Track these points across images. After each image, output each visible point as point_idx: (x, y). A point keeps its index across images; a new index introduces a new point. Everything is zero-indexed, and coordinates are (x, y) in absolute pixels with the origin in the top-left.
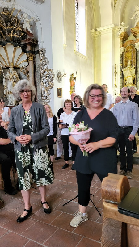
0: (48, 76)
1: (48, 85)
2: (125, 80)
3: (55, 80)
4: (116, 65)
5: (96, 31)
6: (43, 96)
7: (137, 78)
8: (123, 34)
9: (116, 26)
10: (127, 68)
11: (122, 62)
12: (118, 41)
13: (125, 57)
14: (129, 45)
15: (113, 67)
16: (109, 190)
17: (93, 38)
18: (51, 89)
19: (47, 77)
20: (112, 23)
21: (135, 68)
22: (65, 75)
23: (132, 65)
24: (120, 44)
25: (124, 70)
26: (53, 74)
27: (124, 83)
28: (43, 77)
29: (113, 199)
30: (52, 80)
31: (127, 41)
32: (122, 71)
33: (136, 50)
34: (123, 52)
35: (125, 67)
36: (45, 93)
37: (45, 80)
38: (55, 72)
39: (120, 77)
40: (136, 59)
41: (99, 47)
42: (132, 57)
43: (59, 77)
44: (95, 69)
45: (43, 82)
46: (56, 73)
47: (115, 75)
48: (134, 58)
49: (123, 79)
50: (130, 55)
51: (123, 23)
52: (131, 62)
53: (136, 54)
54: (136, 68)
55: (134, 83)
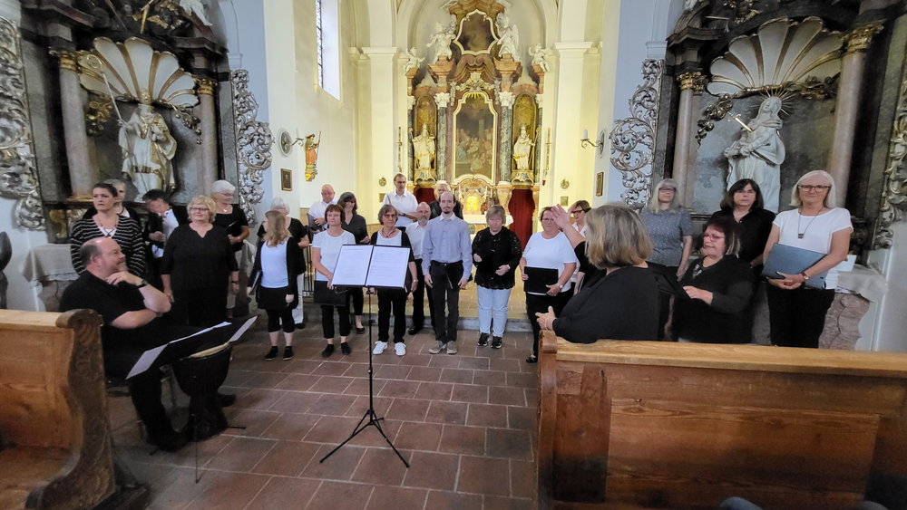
0: (256, 137)
1: (255, 161)
2: (416, 160)
3: (275, 149)
4: (400, 128)
5: (361, 52)
6: (243, 184)
7: (439, 159)
9: (400, 51)
10: (420, 137)
12: (405, 85)
13: (418, 117)
14: (424, 93)
15: (395, 131)
17: (353, 64)
18: (263, 169)
19: (252, 140)
20: (394, 45)
21: (434, 140)
24: (408, 90)
25: (416, 142)
26: (270, 136)
27: (414, 166)
28: (243, 140)
30: (267, 150)
31: (421, 85)
32: (411, 142)
33: (437, 106)
34: (413, 106)
35: (418, 136)
36: (249, 177)
37: (248, 148)
38: (275, 131)
40: (437, 124)
41: (367, 87)
42: (430, 118)
43: (286, 143)
45: (243, 151)
46: (276, 136)
47: (399, 149)
48: (434, 122)
49: (414, 158)
50: (425, 114)
51: (413, 50)
52: (428, 127)
53: (437, 114)
54: (436, 140)
55: (432, 167)
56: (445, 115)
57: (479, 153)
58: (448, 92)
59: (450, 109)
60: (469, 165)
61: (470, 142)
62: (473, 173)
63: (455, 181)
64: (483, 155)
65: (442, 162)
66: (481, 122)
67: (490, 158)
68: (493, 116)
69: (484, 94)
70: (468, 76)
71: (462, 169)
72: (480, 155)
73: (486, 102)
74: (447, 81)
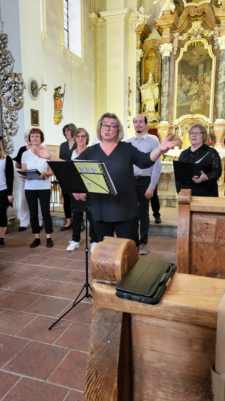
0: (13, 85)
1: (13, 103)
2: (143, 105)
3: (26, 94)
4: (129, 78)
5: (99, 16)
7: (162, 103)
8: (142, 27)
9: (131, 11)
10: (146, 85)
11: (139, 75)
12: (134, 39)
13: (145, 67)
14: (150, 46)
15: (125, 81)
16: (103, 262)
17: (93, 27)
18: (18, 109)
19: (11, 88)
20: (125, 6)
21: (158, 86)
22: (44, 87)
23: (154, 80)
24: (137, 44)
25: (143, 89)
26: (22, 83)
27: (141, 109)
28: (5, 88)
29: (110, 277)
30: (20, 95)
31: (148, 39)
32: (139, 89)
33: (161, 56)
34: (141, 58)
35: (144, 83)
37: (8, 94)
38: (26, 80)
39: (137, 99)
40: (161, 72)
41: (104, 46)
42: (155, 67)
43: (34, 89)
44: (96, 82)
46: (27, 83)
47: (129, 96)
48: (158, 70)
49: (141, 103)
50: (151, 64)
51: (142, 9)
52: (154, 76)
53: (161, 63)
54: (160, 86)
55: (157, 110)
56: (168, 63)
57: (198, 95)
58: (172, 42)
59: (172, 58)
60: (189, 107)
61: (191, 85)
62: (193, 113)
63: (176, 122)
64: (202, 96)
65: (165, 105)
66: (201, 67)
67: (208, 98)
68: (211, 59)
69: (204, 41)
70: (190, 26)
71: (182, 110)
72: (199, 97)
73: (206, 48)
74: (171, 32)
